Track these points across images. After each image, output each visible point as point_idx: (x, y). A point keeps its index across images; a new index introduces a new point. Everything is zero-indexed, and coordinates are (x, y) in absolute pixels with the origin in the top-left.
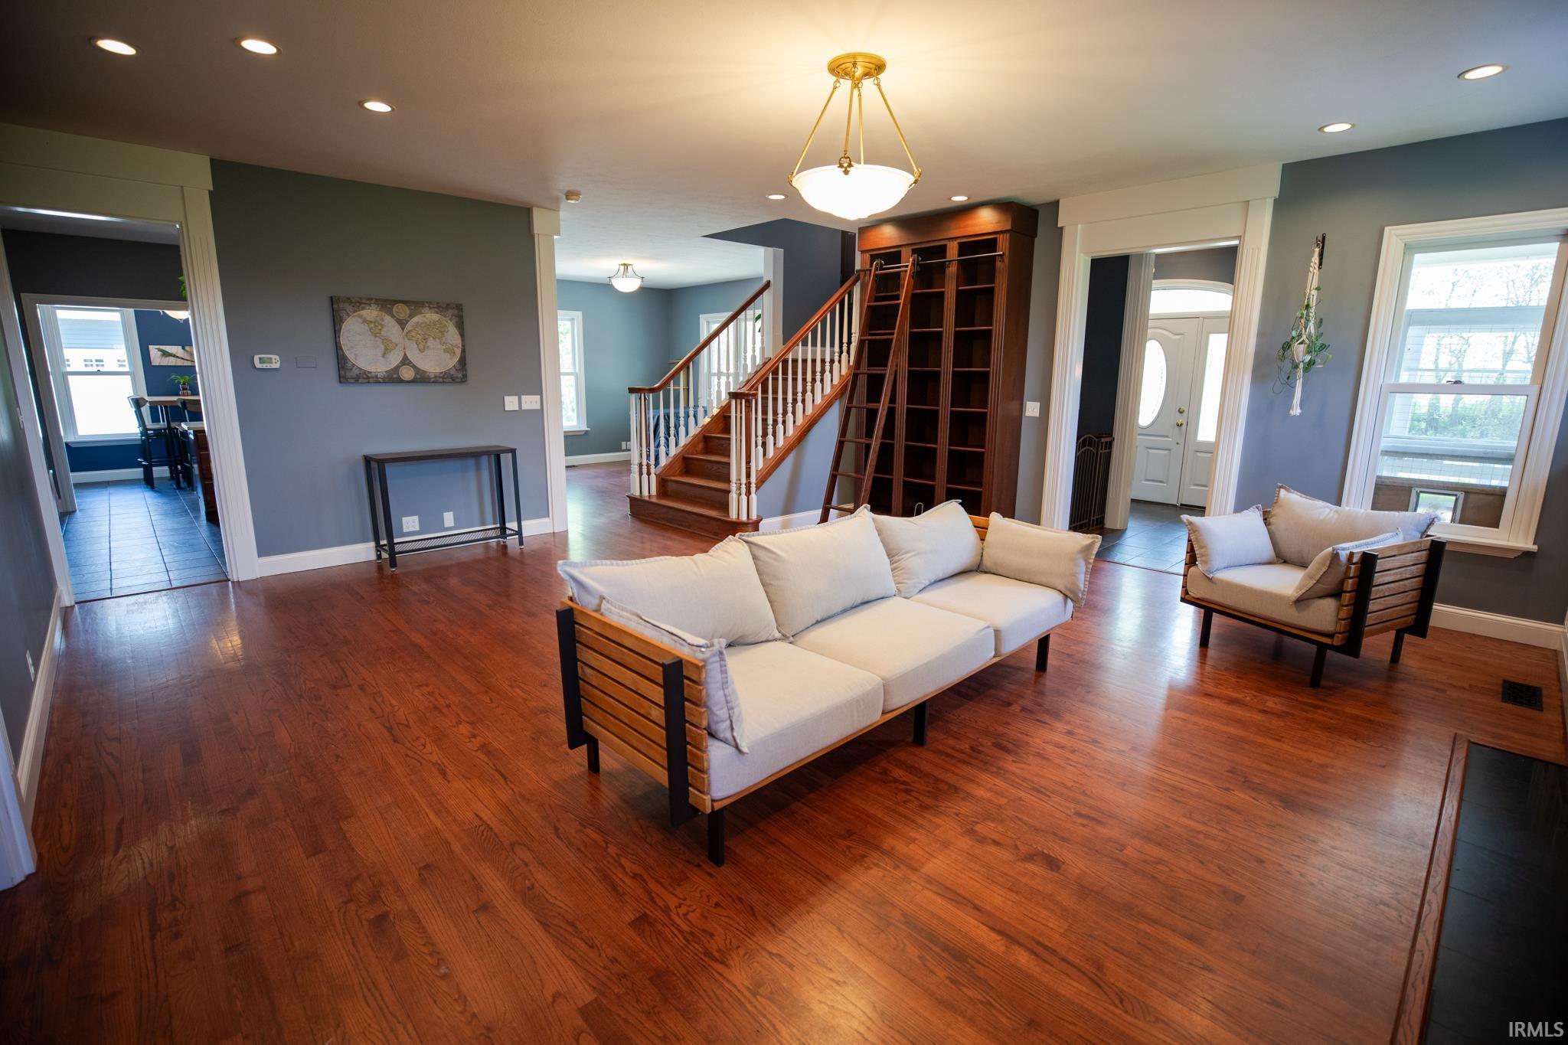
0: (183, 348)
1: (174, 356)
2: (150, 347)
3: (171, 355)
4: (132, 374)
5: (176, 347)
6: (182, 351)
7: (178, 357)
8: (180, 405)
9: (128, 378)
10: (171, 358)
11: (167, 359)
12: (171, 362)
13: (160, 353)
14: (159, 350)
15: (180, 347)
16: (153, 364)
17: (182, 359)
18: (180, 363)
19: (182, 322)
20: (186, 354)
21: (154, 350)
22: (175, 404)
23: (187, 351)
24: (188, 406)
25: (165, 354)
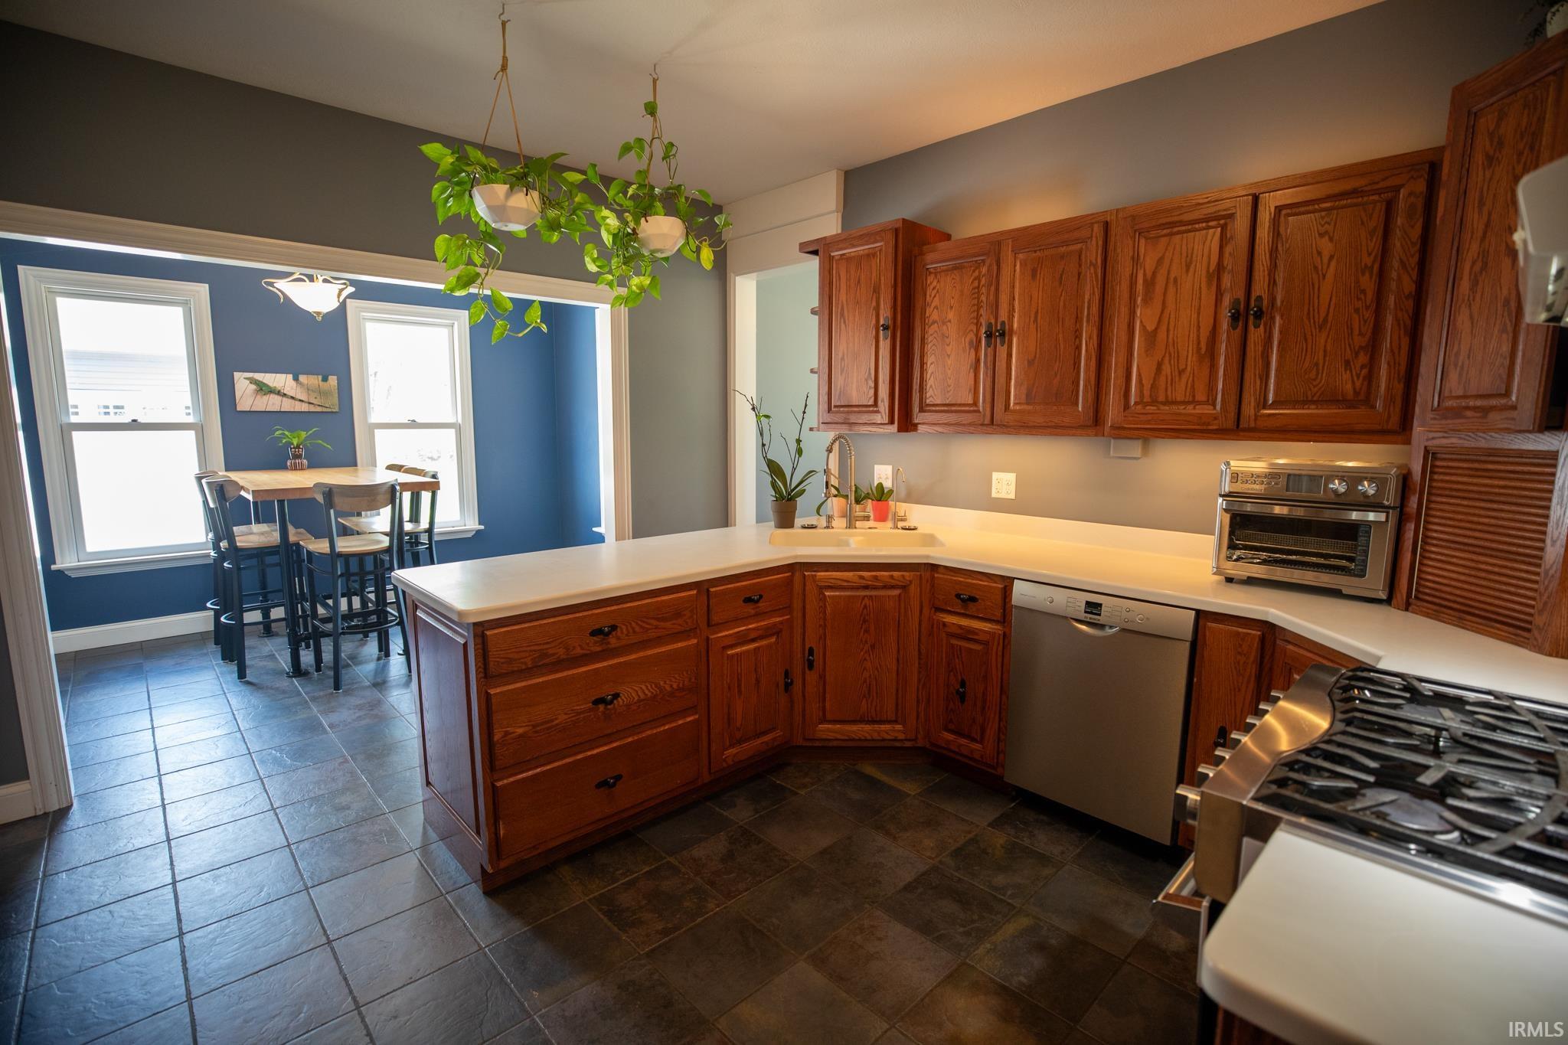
0: (296, 379)
1: (279, 393)
2: (237, 375)
3: (272, 391)
4: (200, 429)
5: (284, 376)
6: (294, 383)
7: (285, 395)
8: (320, 498)
9: (190, 436)
10: (272, 396)
11: (266, 398)
12: (273, 403)
13: (253, 387)
14: (253, 381)
15: (290, 376)
16: (238, 409)
17: (292, 398)
18: (287, 406)
19: (319, 319)
20: (299, 390)
21: (242, 382)
22: (308, 496)
23: (301, 384)
24: (337, 500)
25: (263, 389)
